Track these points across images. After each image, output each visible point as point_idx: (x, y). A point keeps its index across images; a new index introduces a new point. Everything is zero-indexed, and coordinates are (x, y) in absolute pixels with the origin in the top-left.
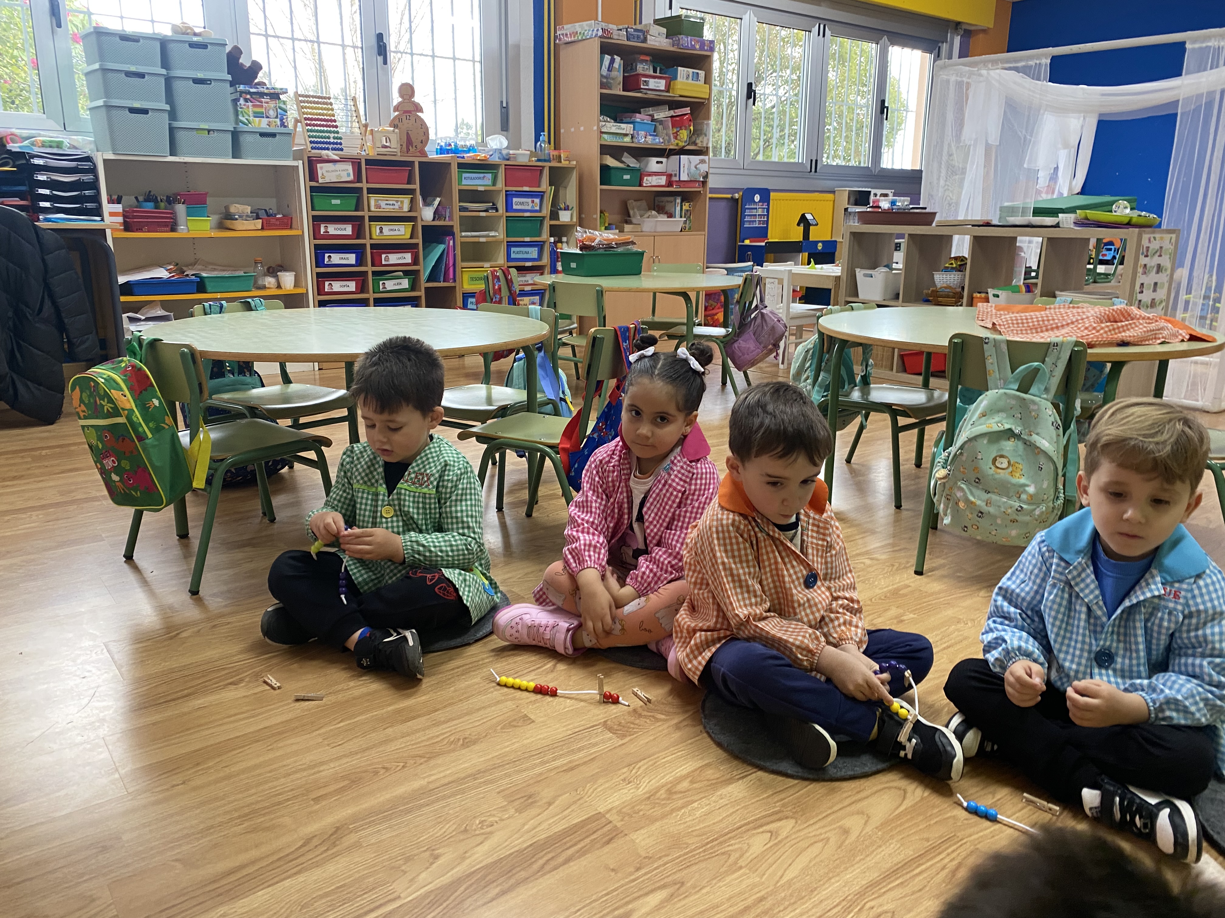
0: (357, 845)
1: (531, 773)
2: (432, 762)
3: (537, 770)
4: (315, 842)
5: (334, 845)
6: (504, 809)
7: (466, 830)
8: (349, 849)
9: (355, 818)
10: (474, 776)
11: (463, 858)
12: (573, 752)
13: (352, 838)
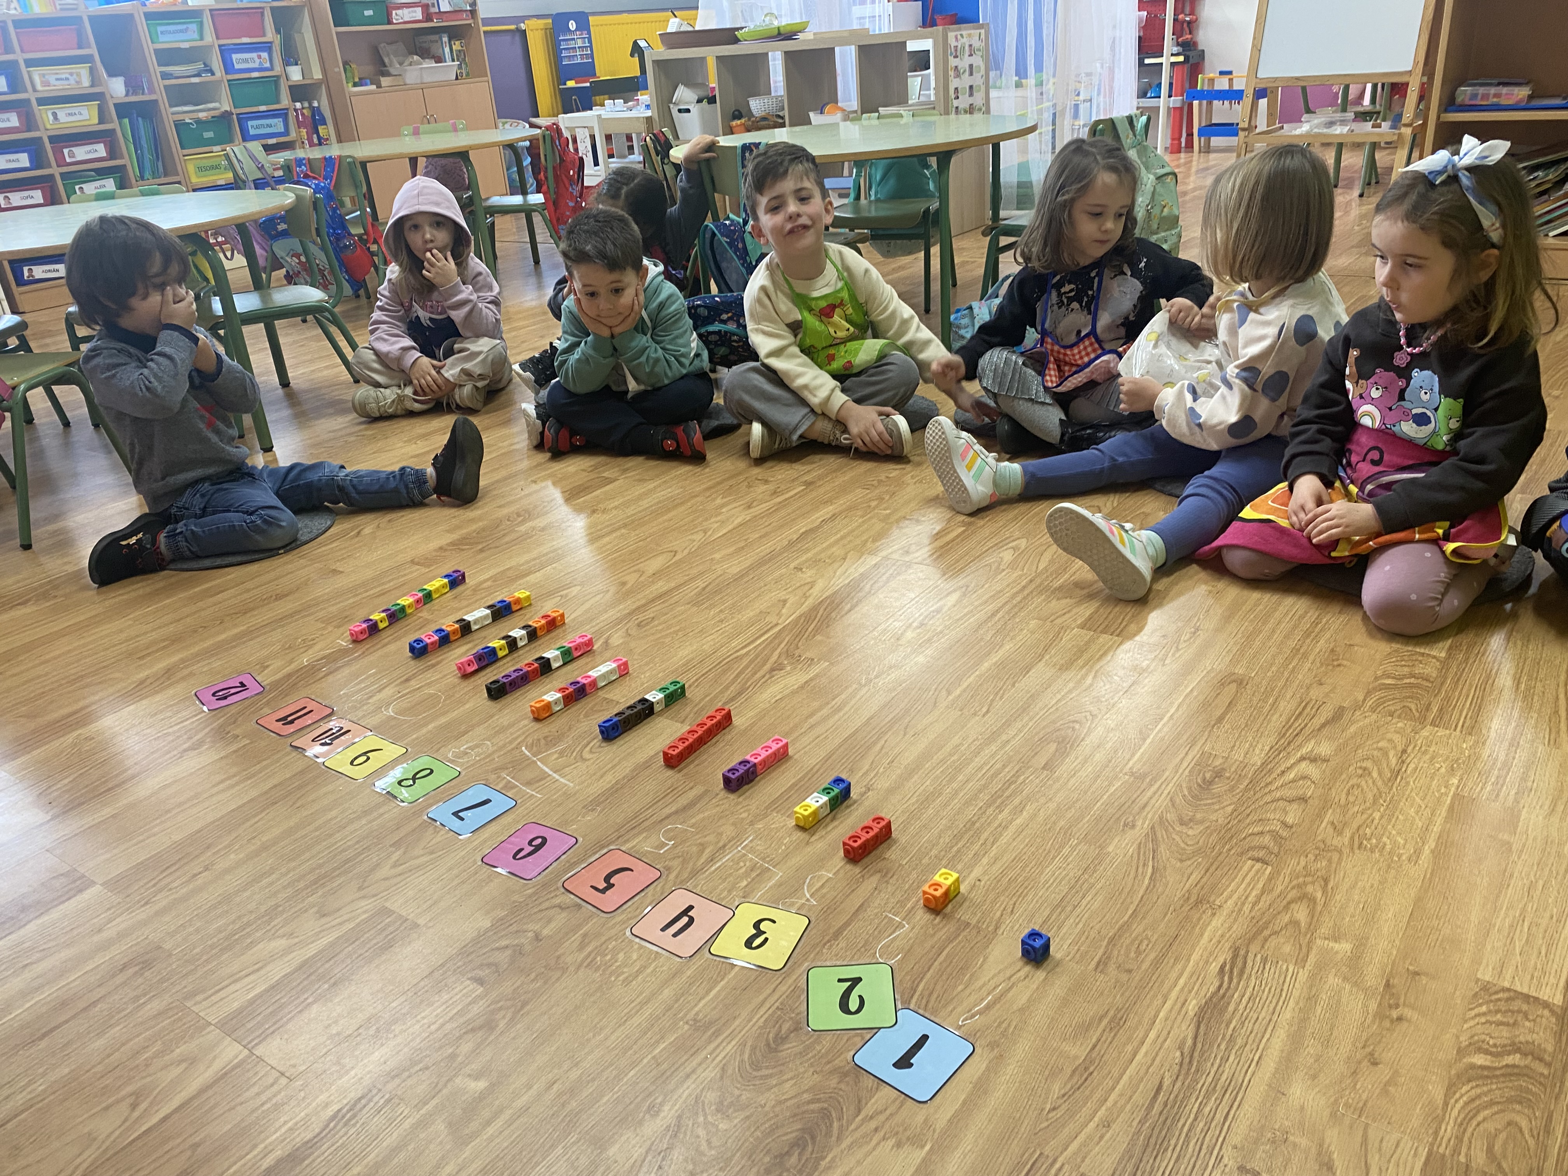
0: (191, 674)
1: (346, 603)
2: (248, 615)
3: (351, 601)
4: (149, 681)
5: (169, 679)
6: (324, 629)
7: (290, 647)
8: (183, 679)
9: (183, 661)
10: (291, 615)
11: (291, 662)
12: (383, 584)
13: (186, 672)
